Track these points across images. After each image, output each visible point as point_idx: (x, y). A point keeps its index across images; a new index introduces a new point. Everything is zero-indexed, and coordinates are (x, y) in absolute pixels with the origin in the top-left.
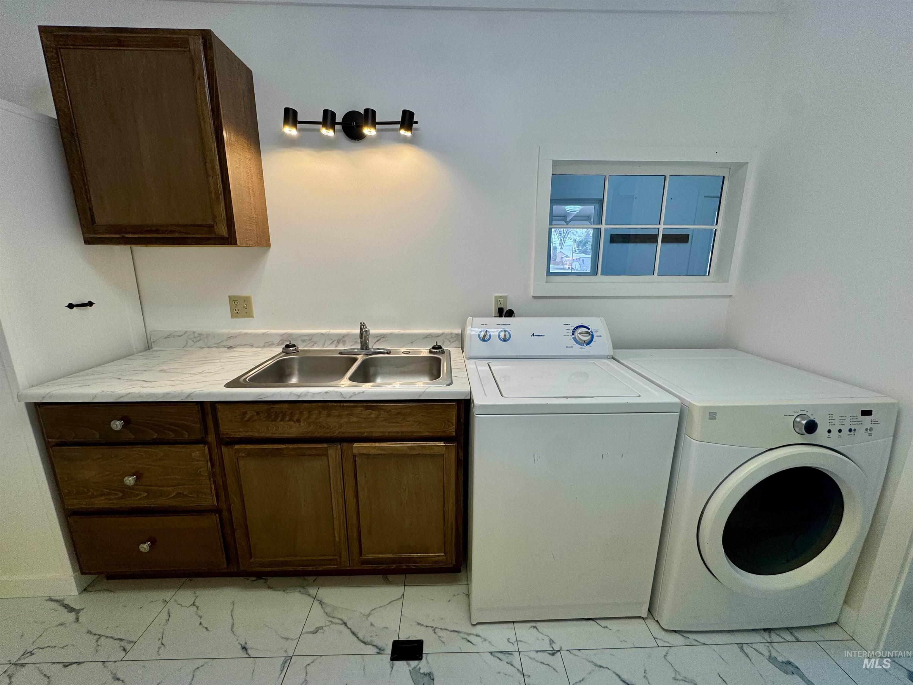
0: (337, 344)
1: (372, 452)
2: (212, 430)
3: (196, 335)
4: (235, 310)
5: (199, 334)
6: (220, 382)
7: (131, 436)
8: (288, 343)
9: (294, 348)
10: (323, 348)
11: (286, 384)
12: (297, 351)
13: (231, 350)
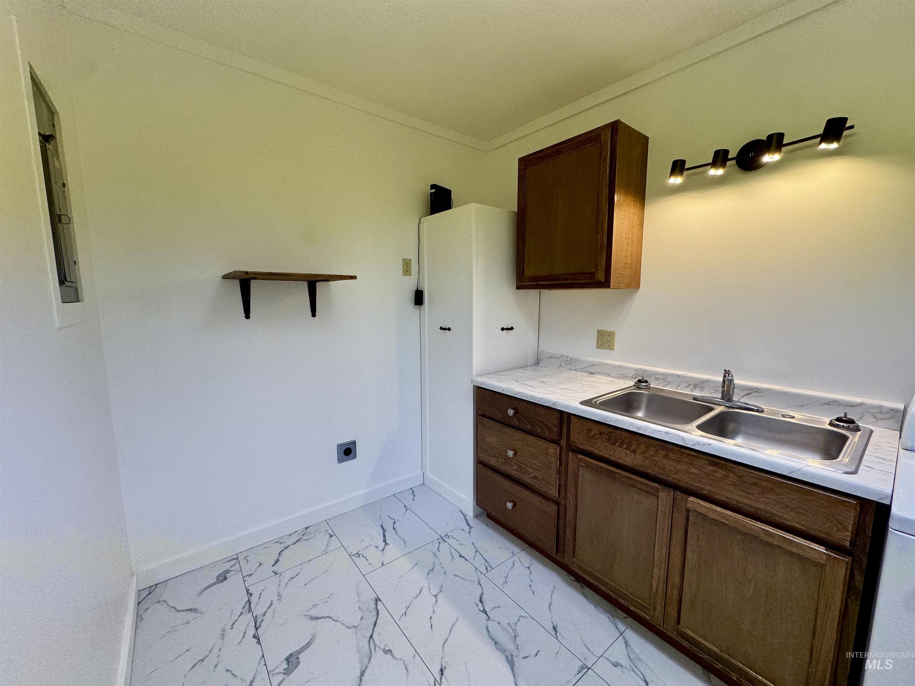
0: (693, 388)
1: (711, 515)
2: (565, 436)
3: (569, 359)
4: (600, 343)
5: (571, 359)
6: (577, 399)
7: (516, 422)
8: (641, 378)
9: (646, 384)
10: (677, 390)
11: (631, 414)
12: (648, 388)
13: (591, 375)
